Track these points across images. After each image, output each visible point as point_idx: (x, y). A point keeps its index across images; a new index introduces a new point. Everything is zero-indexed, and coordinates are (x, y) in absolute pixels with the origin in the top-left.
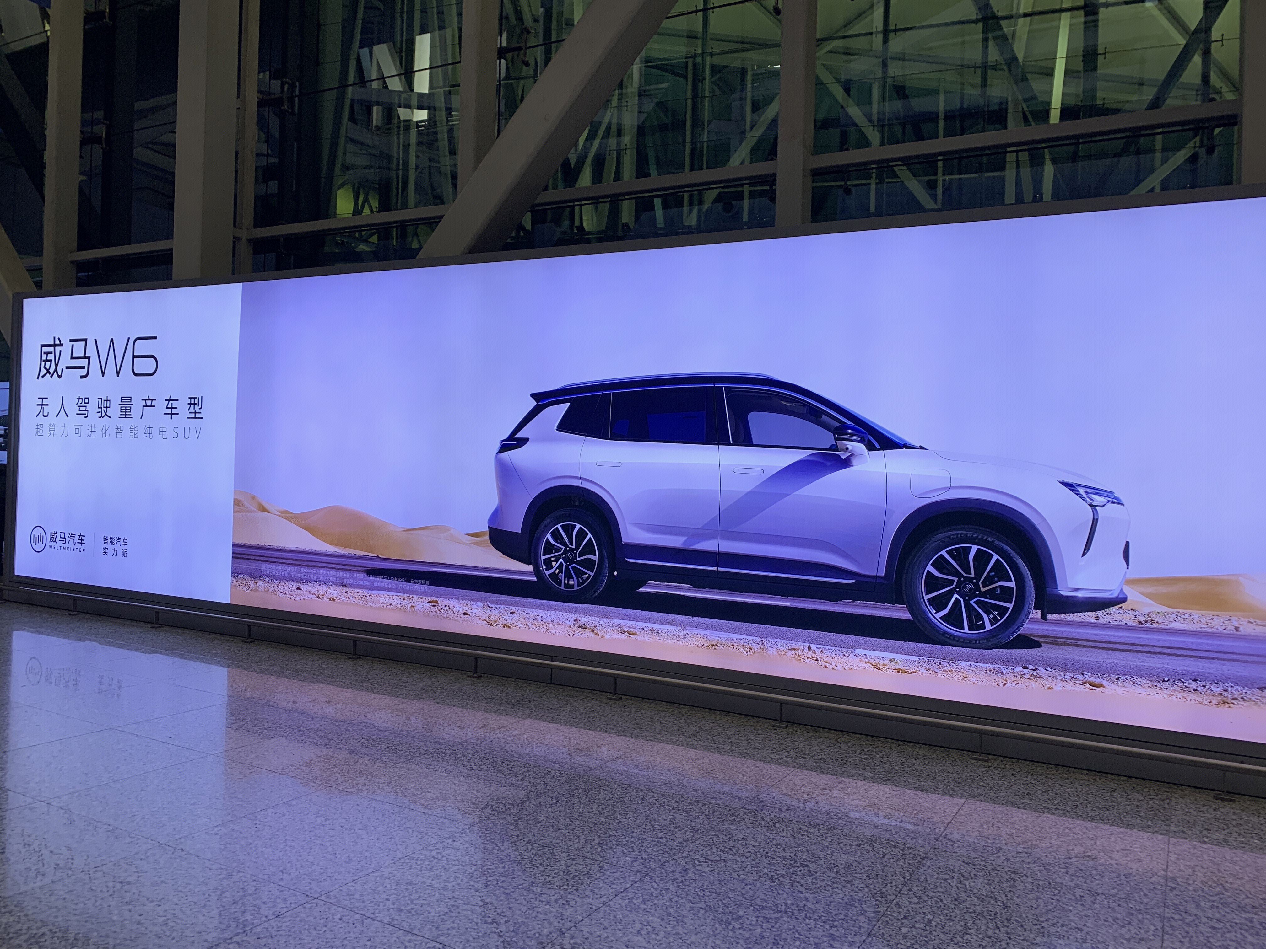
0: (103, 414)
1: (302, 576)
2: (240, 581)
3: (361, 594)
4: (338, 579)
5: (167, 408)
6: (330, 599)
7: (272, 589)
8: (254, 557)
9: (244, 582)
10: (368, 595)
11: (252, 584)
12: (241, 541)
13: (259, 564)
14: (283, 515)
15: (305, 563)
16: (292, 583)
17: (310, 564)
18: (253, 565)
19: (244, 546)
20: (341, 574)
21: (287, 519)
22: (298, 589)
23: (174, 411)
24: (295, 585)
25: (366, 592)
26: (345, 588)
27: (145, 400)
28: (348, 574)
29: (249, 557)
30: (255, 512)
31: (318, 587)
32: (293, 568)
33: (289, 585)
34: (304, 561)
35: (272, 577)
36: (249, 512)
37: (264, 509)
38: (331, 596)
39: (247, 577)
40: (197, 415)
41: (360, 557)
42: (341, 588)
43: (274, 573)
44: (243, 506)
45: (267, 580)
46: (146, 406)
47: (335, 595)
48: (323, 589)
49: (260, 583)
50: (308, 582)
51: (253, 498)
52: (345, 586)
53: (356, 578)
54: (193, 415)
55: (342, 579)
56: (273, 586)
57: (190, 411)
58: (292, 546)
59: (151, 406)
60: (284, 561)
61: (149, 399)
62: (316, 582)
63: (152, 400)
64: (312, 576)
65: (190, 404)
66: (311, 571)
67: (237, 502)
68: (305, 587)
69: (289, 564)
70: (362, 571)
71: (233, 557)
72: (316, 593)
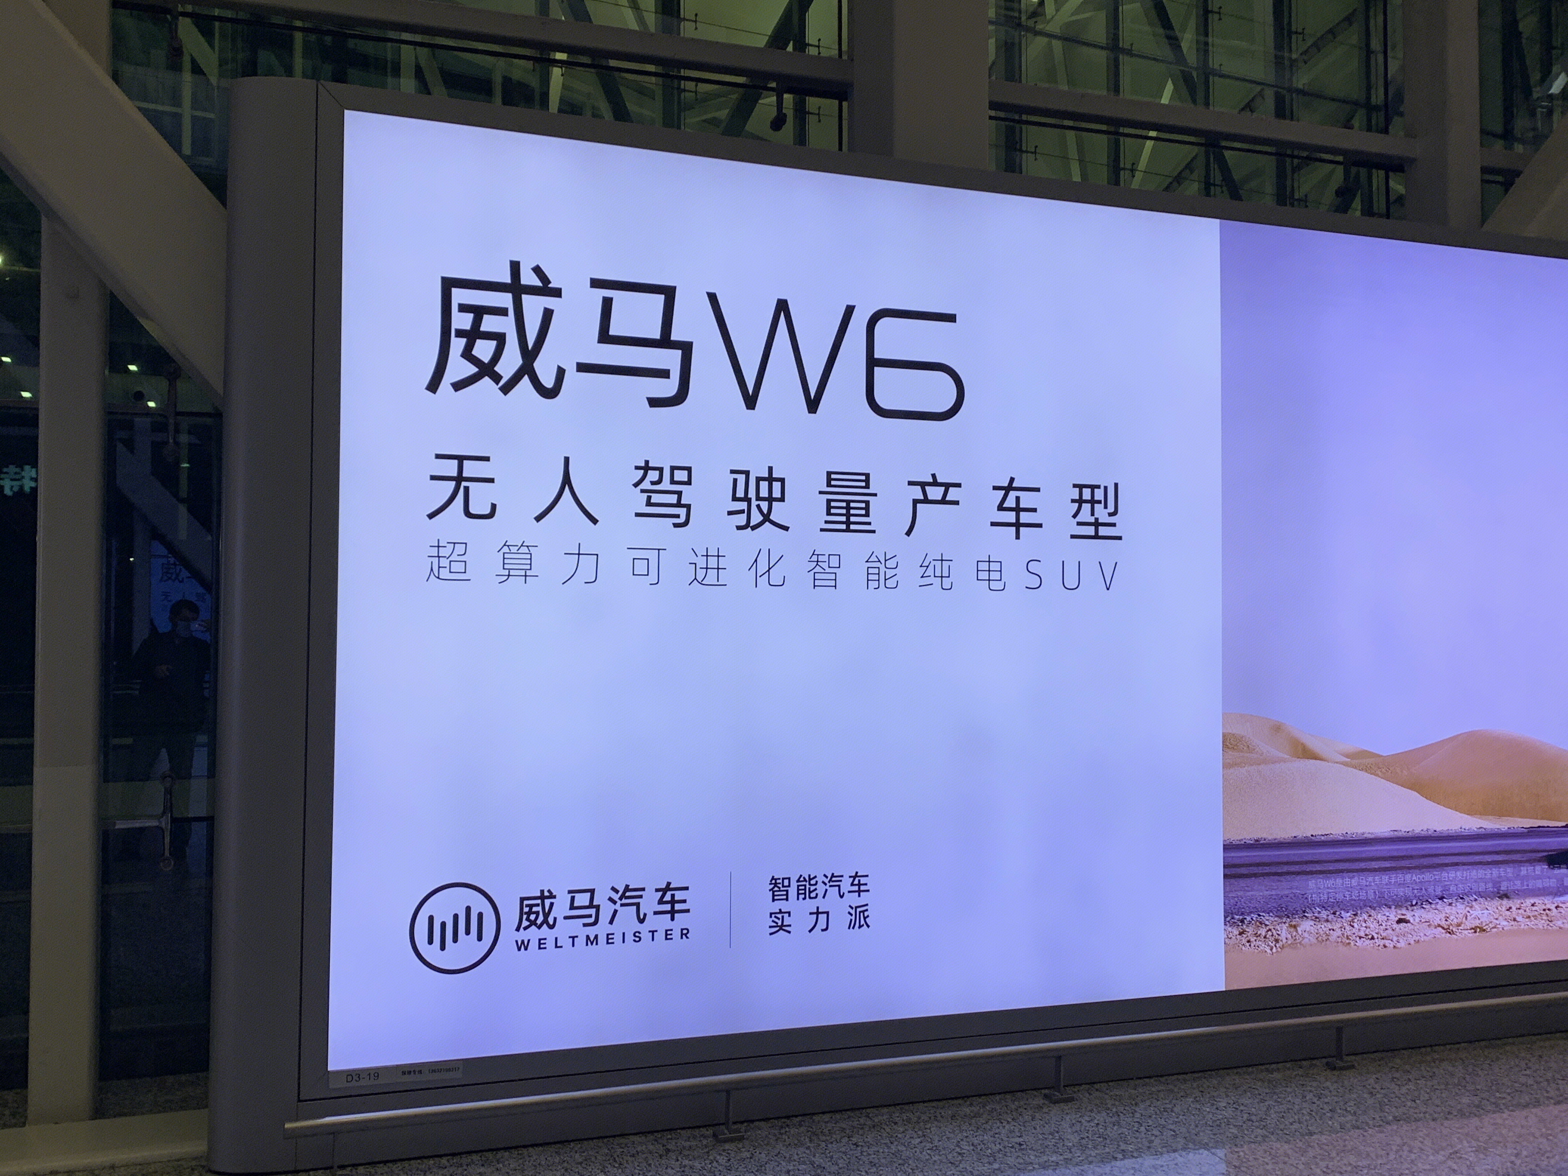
0: (756, 518)
1: (1408, 892)
2: (1250, 930)
3: (1539, 908)
4: (1490, 885)
5: (1001, 508)
6: (1475, 930)
7: (1339, 933)
8: (1285, 869)
9: (1262, 931)
10: (1553, 907)
11: (1284, 931)
12: (1248, 834)
13: (1298, 881)
14: (1355, 762)
15: (1415, 862)
16: (1386, 911)
17: (1426, 861)
18: (1284, 888)
19: (1258, 845)
20: (1495, 872)
21: (1367, 769)
22: (1400, 921)
23: (1025, 517)
24: (1393, 915)
25: (1549, 902)
26: (1505, 902)
27: (923, 485)
28: (1509, 871)
29: (1274, 869)
30: (1284, 761)
31: (1448, 909)
32: (1385, 878)
33: (1380, 917)
34: (1411, 857)
35: (1335, 907)
36: (1265, 762)
37: (1307, 753)
38: (1477, 923)
39: (1268, 919)
40: (1103, 531)
41: (1532, 832)
42: (1497, 902)
43: (1340, 897)
44: (1250, 749)
45: (1324, 914)
46: (926, 501)
47: (1485, 919)
48: (1456, 911)
49: (1306, 926)
50: (1423, 901)
51: (1277, 728)
52: (1505, 896)
53: (1527, 877)
54: (1091, 531)
55: (1496, 883)
56: (1337, 928)
57: (1079, 518)
58: (1381, 827)
59: (943, 501)
60: (1363, 865)
61: (935, 483)
62: (1442, 898)
63: (947, 486)
64: (1431, 890)
65: (1080, 501)
66: (1427, 876)
67: (1230, 743)
68: (1415, 915)
69: (1375, 870)
70: (1540, 860)
71: (1225, 876)
72: (1443, 923)
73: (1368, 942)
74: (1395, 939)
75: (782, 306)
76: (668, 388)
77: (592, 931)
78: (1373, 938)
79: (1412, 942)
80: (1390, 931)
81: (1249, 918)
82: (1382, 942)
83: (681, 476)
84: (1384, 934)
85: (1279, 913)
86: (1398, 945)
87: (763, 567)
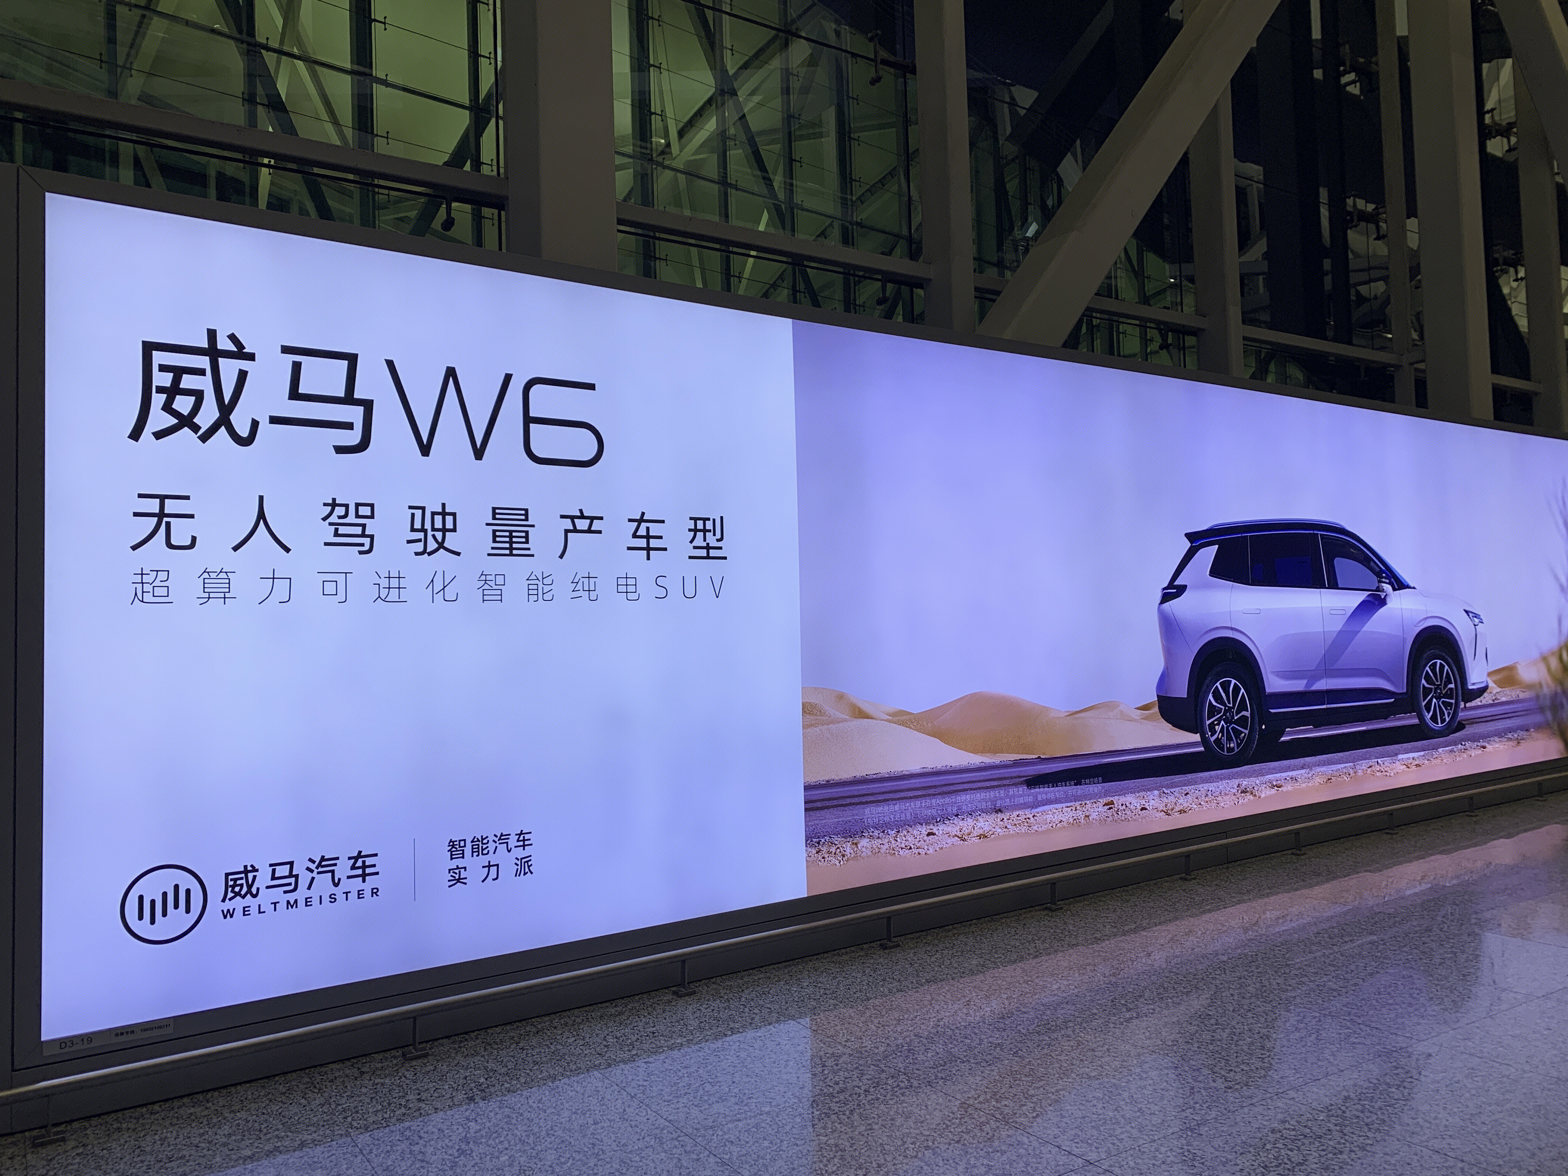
0: (432, 545)
1: (934, 812)
2: (824, 849)
3: (1022, 818)
4: (989, 803)
5: (635, 536)
6: (980, 837)
7: (887, 846)
8: (848, 801)
9: (833, 849)
10: (1031, 816)
11: (848, 848)
12: (822, 777)
13: (857, 810)
14: (895, 719)
15: (938, 790)
16: (919, 827)
17: (945, 789)
18: (847, 815)
19: (829, 785)
20: (992, 794)
21: (903, 724)
22: (929, 834)
23: (653, 543)
24: (924, 830)
25: (1028, 813)
26: (999, 815)
27: (572, 518)
28: (1002, 792)
29: (840, 802)
30: (846, 720)
31: (961, 823)
32: (918, 803)
33: (915, 832)
34: (935, 787)
35: (883, 827)
36: (832, 722)
37: (861, 714)
38: (981, 832)
39: (837, 840)
40: (713, 553)
41: (1017, 763)
42: (994, 815)
43: (887, 819)
44: (822, 713)
45: (876, 833)
46: (575, 530)
47: (986, 829)
48: (967, 824)
49: (864, 843)
50: (944, 818)
51: (841, 697)
52: (1000, 811)
53: (1014, 796)
54: (703, 553)
55: (994, 802)
56: (886, 843)
57: (695, 543)
58: (915, 767)
59: (589, 531)
60: (902, 795)
61: (582, 517)
62: (957, 815)
63: (592, 519)
64: (949, 810)
65: (695, 530)
66: (947, 800)
67: (808, 709)
68: (937, 829)
69: (911, 798)
70: (1022, 783)
71: (806, 810)
72: (958, 834)
73: (907, 851)
74: (926, 848)
75: (451, 373)
76: (353, 437)
77: (291, 897)
78: (911, 848)
79: (938, 849)
80: (922, 842)
81: (823, 840)
82: (917, 851)
83: (366, 511)
84: (918, 845)
85: (845, 835)
86: (928, 852)
87: (438, 586)
